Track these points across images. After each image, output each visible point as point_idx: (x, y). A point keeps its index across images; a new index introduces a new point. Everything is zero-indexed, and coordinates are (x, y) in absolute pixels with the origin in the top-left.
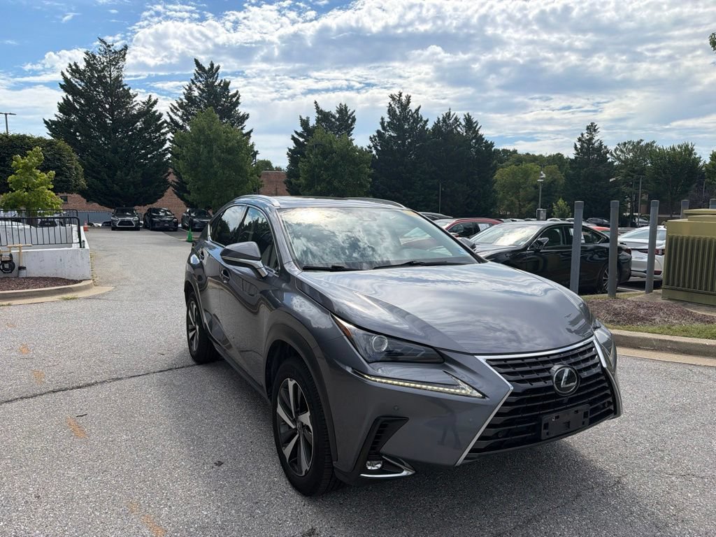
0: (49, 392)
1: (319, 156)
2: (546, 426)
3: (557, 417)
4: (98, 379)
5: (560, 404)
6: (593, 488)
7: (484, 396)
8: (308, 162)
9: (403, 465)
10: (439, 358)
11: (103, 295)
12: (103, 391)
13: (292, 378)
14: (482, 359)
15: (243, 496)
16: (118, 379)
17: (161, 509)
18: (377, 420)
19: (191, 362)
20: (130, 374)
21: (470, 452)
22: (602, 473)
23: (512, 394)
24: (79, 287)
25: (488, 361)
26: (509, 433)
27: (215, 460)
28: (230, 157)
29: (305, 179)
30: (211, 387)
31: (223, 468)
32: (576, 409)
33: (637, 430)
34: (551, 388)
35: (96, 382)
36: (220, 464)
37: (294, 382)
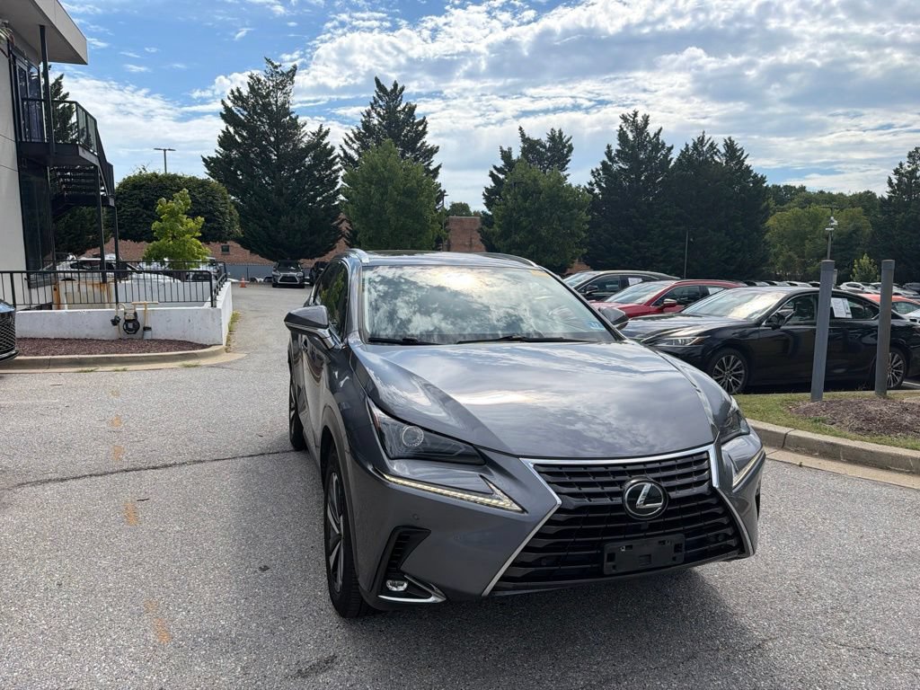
0: (122, 471)
1: (519, 196)
2: (611, 557)
4: (179, 460)
7: (524, 510)
9: (433, 589)
10: (478, 458)
11: (229, 363)
12: (176, 474)
13: (335, 473)
14: (530, 463)
15: (273, 608)
16: (200, 461)
17: (178, 613)
18: (396, 529)
19: (289, 446)
20: (215, 457)
21: (500, 580)
22: (743, 631)
23: (560, 511)
24: (205, 353)
25: (536, 465)
26: (559, 561)
27: (262, 565)
29: (500, 226)
30: (298, 478)
31: (268, 574)
32: (662, 538)
33: (825, 580)
34: (620, 507)
35: (175, 464)
36: (265, 569)
37: (336, 477)
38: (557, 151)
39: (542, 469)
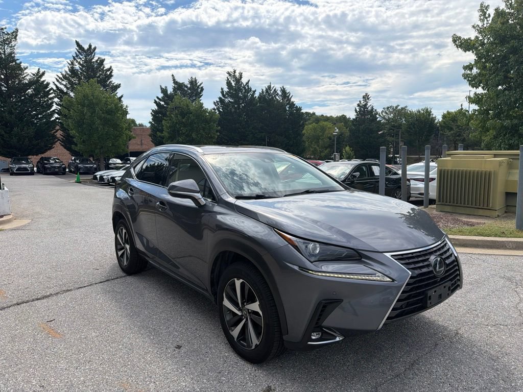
0: (14, 305)
1: (179, 116)
2: (430, 298)
3: (435, 292)
4: (52, 291)
5: (435, 282)
6: (443, 339)
7: (393, 280)
8: (170, 120)
9: (336, 333)
11: (25, 226)
12: (63, 300)
13: (239, 278)
14: (388, 255)
15: (207, 368)
16: (68, 291)
17: (148, 385)
19: (123, 274)
20: (77, 286)
21: (387, 319)
22: (445, 329)
23: (411, 278)
24: (3, 221)
25: (392, 256)
26: (408, 305)
27: (175, 345)
28: (109, 117)
29: (168, 133)
30: (146, 292)
31: (183, 350)
32: (444, 285)
33: (455, 298)
34: (431, 272)
35: (51, 294)
36: (179, 347)
37: (241, 280)
38: (194, 90)
39: (396, 257)
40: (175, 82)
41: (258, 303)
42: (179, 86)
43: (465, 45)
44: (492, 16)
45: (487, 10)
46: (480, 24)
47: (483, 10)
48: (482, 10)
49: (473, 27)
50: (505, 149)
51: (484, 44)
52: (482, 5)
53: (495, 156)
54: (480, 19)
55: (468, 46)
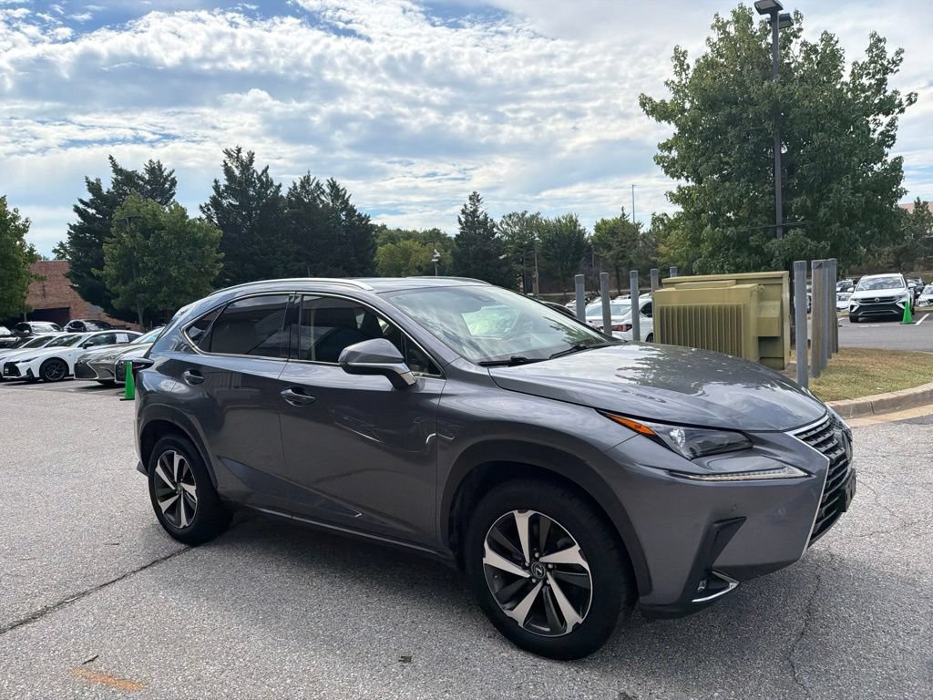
2: (847, 497)
7: (810, 474)
8: (119, 242)
13: (522, 510)
14: (791, 434)
16: (81, 594)
18: (708, 528)
19: (178, 546)
21: (810, 539)
23: (831, 467)
26: (827, 512)
31: (419, 663)
35: (48, 608)
37: (531, 513)
39: (802, 437)
40: (117, 170)
41: (577, 548)
42: (126, 179)
43: (659, 112)
44: (692, 68)
45: (685, 58)
46: (676, 80)
47: (679, 57)
48: (677, 58)
49: (666, 83)
50: (730, 272)
51: (685, 110)
52: (676, 50)
53: (738, 281)
54: (676, 72)
55: (665, 112)
